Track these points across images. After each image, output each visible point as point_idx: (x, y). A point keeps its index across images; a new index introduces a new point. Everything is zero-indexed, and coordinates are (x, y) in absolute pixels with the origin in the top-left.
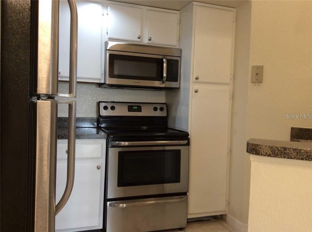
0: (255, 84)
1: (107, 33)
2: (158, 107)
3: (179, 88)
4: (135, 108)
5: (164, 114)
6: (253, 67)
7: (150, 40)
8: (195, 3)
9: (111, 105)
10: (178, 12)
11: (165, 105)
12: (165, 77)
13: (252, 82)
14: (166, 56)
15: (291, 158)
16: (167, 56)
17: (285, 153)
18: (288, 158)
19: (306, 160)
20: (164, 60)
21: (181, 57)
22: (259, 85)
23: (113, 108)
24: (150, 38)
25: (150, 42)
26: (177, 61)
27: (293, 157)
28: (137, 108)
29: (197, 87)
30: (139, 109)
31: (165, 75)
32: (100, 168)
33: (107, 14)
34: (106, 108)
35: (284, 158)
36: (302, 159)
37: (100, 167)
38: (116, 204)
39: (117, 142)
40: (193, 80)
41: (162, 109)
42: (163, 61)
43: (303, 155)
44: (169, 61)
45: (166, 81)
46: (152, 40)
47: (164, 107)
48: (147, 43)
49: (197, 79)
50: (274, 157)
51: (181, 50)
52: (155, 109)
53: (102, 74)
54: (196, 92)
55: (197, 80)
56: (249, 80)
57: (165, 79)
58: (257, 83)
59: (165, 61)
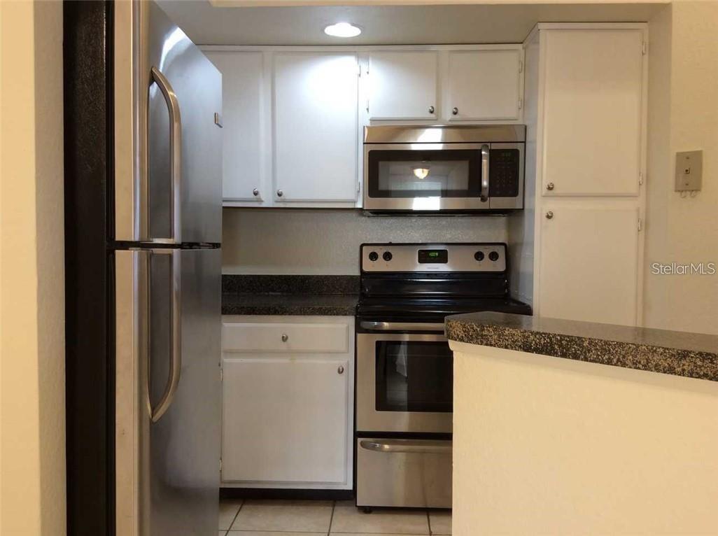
0: (683, 194)
1: (368, 109)
2: (487, 252)
3: (523, 209)
4: (432, 254)
5: (499, 266)
6: (678, 154)
7: (455, 113)
8: (541, 26)
9: (385, 249)
10: (520, 47)
11: (503, 247)
12: (486, 188)
13: (676, 191)
14: (489, 144)
15: (491, 345)
16: (491, 143)
17: (482, 336)
18: (487, 345)
19: (512, 348)
20: (483, 153)
21: (525, 142)
22: (694, 197)
23: (388, 256)
24: (456, 108)
25: (457, 117)
26: (516, 152)
27: (493, 343)
28: (437, 254)
29: (551, 205)
30: (442, 257)
31: (485, 183)
32: (342, 372)
33: (368, 73)
34: (373, 256)
35: (481, 344)
36: (506, 347)
37: (343, 369)
38: (378, 445)
39: (376, 323)
40: (542, 192)
41: (494, 256)
42: (481, 154)
43: (507, 340)
44: (494, 155)
45: (490, 195)
46: (459, 112)
47: (498, 253)
48: (450, 121)
49: (550, 188)
50: (467, 342)
51: (526, 127)
52: (479, 256)
53: (359, 192)
54: (549, 217)
55: (550, 192)
56: (672, 186)
57: (486, 193)
58: (688, 193)
59: (484, 155)
